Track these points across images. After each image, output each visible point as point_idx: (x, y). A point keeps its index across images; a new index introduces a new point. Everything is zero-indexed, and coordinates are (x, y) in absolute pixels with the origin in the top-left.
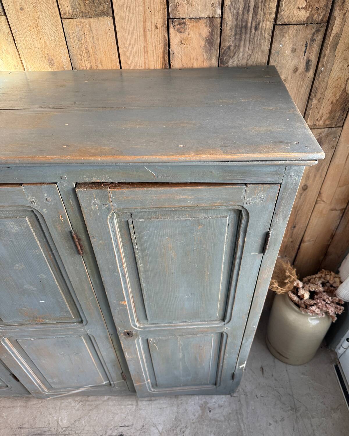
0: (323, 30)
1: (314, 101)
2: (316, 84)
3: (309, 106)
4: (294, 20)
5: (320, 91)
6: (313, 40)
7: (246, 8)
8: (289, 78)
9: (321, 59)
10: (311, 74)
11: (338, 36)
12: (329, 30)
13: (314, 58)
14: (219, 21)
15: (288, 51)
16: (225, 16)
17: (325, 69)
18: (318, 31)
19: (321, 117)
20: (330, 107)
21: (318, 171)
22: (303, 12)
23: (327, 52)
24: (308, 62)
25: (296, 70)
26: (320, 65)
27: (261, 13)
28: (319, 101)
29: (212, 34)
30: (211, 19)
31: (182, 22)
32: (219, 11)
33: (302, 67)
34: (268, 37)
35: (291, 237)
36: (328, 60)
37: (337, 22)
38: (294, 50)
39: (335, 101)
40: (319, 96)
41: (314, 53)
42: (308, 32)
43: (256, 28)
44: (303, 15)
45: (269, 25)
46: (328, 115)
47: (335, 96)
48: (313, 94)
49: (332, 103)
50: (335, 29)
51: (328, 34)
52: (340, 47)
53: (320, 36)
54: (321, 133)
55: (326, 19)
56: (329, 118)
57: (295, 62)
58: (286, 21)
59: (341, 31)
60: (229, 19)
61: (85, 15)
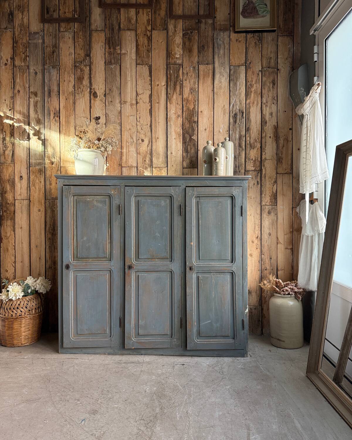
0: (260, 172)
1: (263, 195)
2: (262, 189)
3: (262, 197)
4: (251, 170)
5: (264, 192)
6: (258, 175)
8: (253, 186)
9: (262, 181)
10: (259, 185)
11: (265, 174)
12: (262, 173)
13: (259, 180)
17: (264, 184)
18: (258, 173)
19: (267, 201)
20: (269, 198)
21: (273, 225)
23: (263, 179)
24: (258, 182)
25: (254, 184)
26: (262, 183)
27: (240, 168)
28: (265, 195)
33: (256, 183)
35: (271, 266)
36: (264, 181)
37: (264, 170)
38: (252, 178)
39: (270, 195)
40: (264, 193)
41: (259, 179)
42: (256, 173)
43: (239, 172)
44: (253, 169)
45: (243, 171)
46: (270, 201)
47: (270, 193)
48: (262, 193)
49: (270, 196)
50: (264, 172)
51: (262, 174)
52: (267, 178)
53: (259, 174)
54: (269, 208)
55: (260, 170)
56: (270, 202)
57: (253, 182)
58: (248, 170)
59: (266, 173)
61: (189, 168)
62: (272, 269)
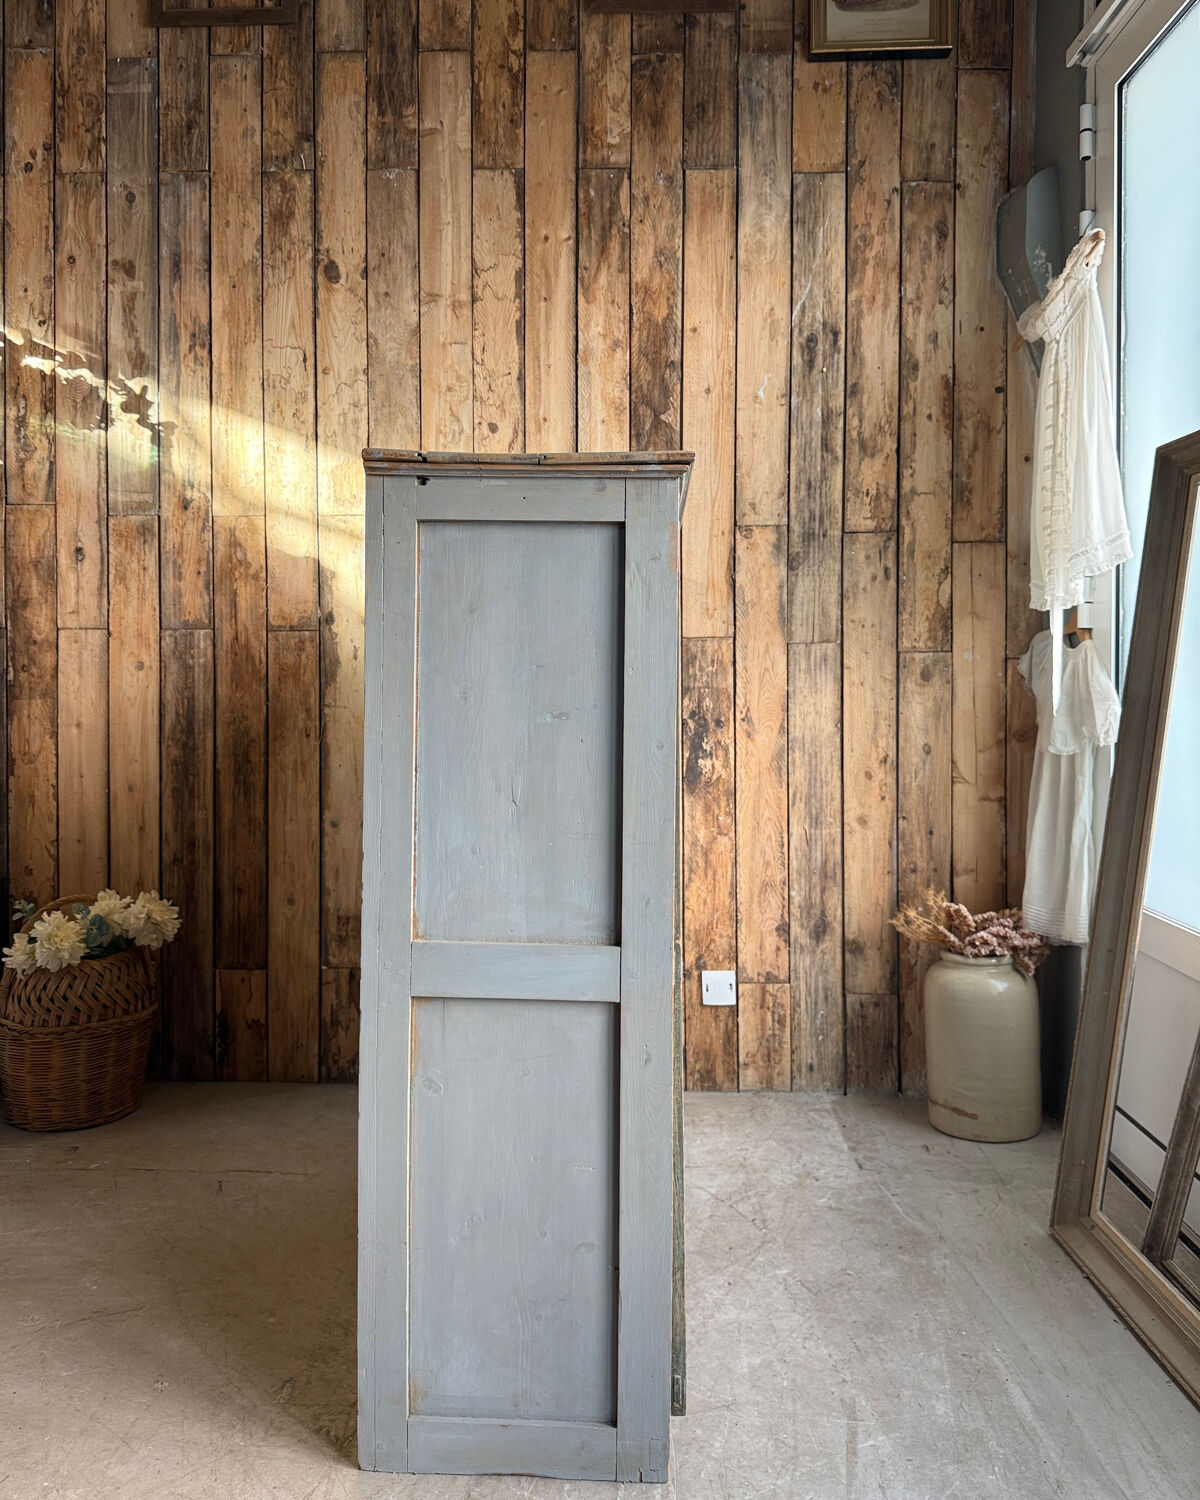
0: (894, 537)
1: (905, 616)
2: (902, 594)
3: (900, 621)
4: (862, 529)
5: (909, 603)
6: (886, 548)
7: (812, 518)
8: (869, 586)
9: (901, 568)
10: (892, 582)
11: (912, 544)
12: (901, 538)
13: (891, 565)
14: (785, 528)
15: (861, 557)
16: (792, 524)
17: (908, 578)
18: (889, 539)
19: (920, 636)
20: (927, 624)
21: (938, 720)
22: (869, 522)
23: (905, 560)
24: (886, 570)
25: (874, 578)
26: (900, 574)
27: (827, 522)
28: (910, 614)
29: (779, 540)
30: (778, 527)
31: (749, 529)
32: (785, 520)
33: (881, 575)
34: (837, 544)
35: (931, 858)
36: (908, 568)
37: (907, 531)
38: (868, 557)
39: (930, 617)
40: (909, 609)
41: (891, 560)
42: (879, 539)
43: (824, 536)
44: (870, 524)
45: (838, 533)
46: (927, 634)
47: (929, 609)
48: (901, 608)
49: (928, 619)
50: (907, 537)
51: (901, 542)
52: (918, 556)
53: (892, 544)
54: (925, 659)
55: (895, 528)
56: (929, 638)
57: (872, 569)
58: (854, 529)
59: (914, 539)
60: (795, 526)
62: (935, 870)
